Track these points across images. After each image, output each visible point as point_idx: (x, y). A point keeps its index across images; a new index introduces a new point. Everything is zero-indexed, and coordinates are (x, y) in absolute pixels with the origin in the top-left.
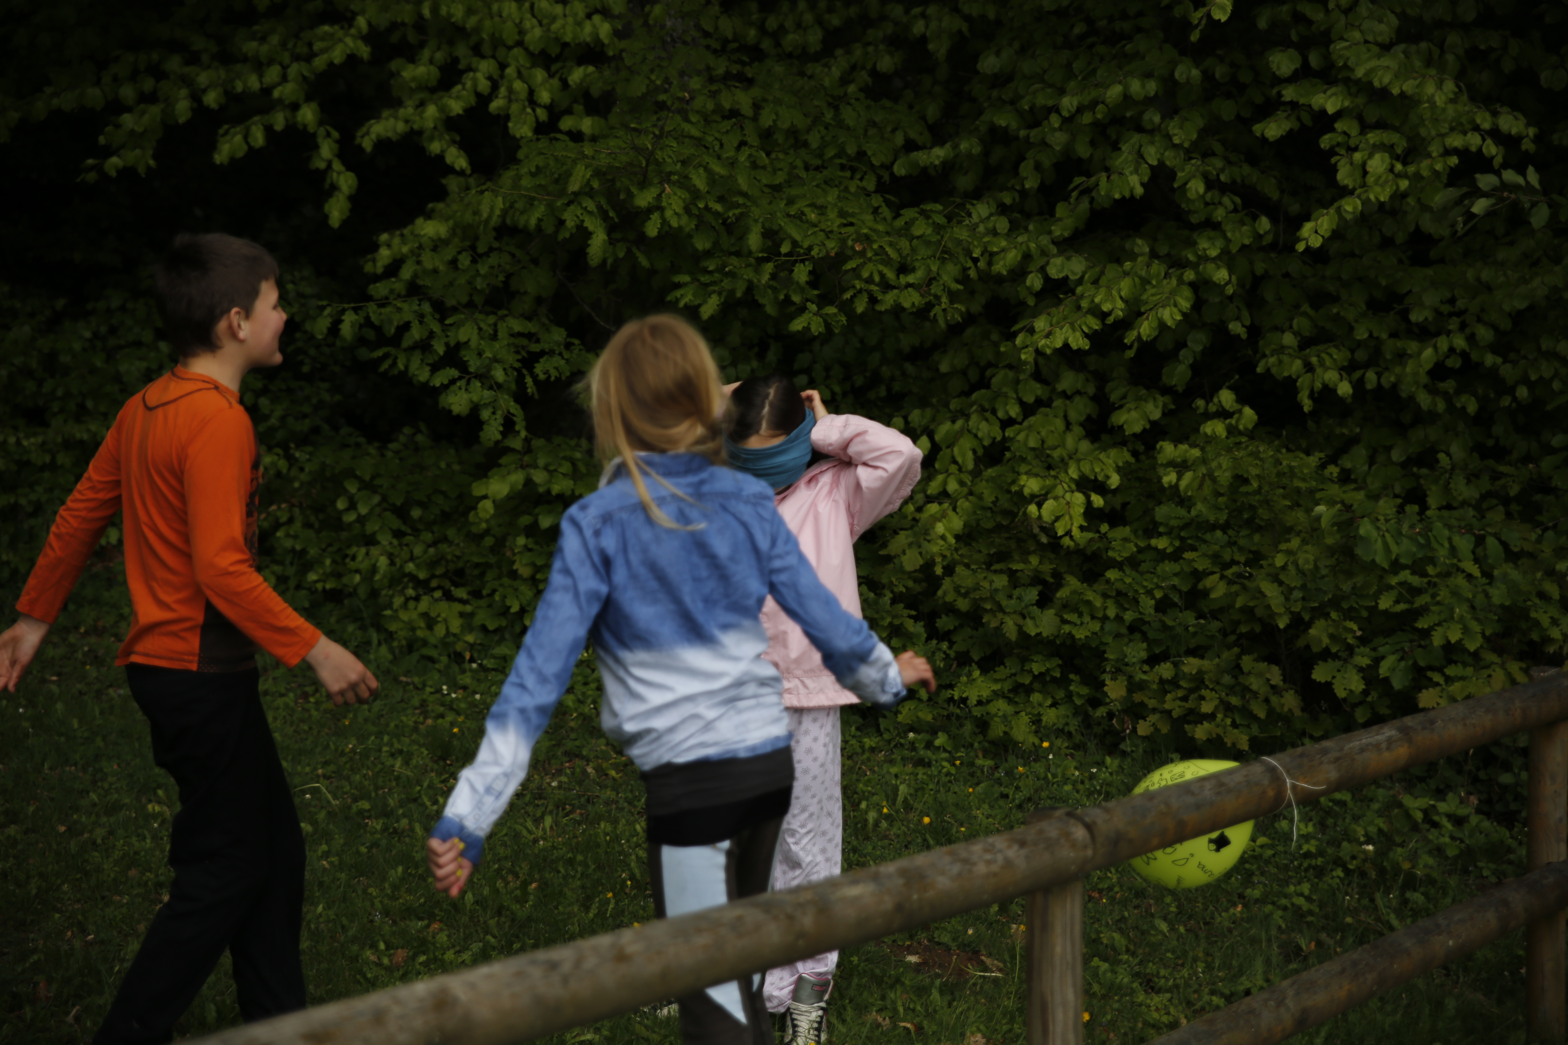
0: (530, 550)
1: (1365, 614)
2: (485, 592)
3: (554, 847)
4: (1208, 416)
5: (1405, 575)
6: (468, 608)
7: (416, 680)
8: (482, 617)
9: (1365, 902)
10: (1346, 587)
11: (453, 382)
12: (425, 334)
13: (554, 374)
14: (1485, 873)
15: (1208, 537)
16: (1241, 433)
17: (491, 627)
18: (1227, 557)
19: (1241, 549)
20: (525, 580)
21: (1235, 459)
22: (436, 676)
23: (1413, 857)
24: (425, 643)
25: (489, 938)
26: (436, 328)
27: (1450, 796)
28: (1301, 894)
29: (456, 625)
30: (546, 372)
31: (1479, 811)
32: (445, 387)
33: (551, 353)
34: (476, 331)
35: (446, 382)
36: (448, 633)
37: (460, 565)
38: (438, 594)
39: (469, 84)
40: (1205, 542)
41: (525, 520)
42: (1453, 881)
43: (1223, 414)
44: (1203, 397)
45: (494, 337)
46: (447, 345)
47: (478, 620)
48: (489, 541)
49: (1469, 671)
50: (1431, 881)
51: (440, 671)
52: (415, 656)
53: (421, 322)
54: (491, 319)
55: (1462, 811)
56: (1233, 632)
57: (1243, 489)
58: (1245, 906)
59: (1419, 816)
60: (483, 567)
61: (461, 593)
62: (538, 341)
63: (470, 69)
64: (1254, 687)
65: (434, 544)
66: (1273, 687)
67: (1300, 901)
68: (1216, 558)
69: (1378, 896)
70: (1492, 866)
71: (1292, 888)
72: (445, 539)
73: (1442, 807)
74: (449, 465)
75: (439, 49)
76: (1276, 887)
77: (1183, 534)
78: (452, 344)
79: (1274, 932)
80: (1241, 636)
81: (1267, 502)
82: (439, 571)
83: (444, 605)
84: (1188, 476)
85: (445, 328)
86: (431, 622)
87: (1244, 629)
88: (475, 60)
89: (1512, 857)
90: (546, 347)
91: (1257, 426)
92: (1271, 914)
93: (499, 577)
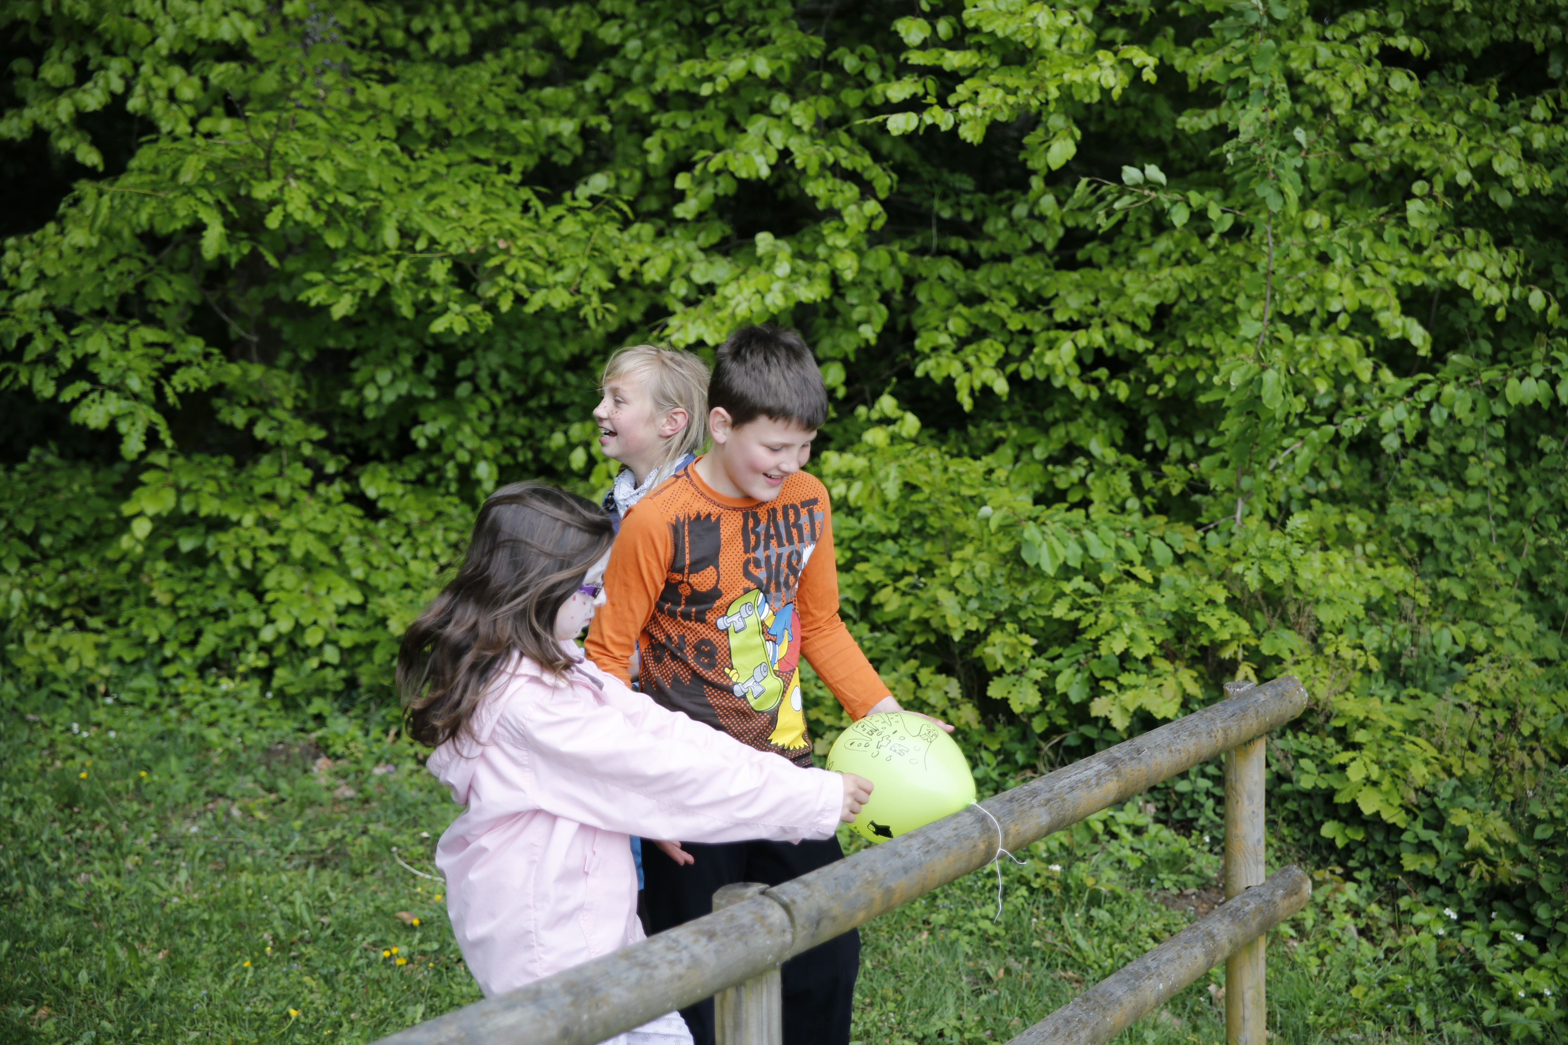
0: (170, 576)
1: (1041, 623)
2: (121, 621)
3: (189, 906)
4: (871, 423)
5: (1078, 582)
6: (103, 639)
7: (45, 718)
8: (119, 648)
9: (1051, 921)
10: (1023, 595)
11: (84, 395)
12: (50, 346)
13: (193, 385)
14: (1167, 884)
15: (879, 547)
16: (904, 440)
17: (128, 658)
18: (899, 566)
19: (912, 559)
20: (164, 608)
21: (901, 466)
22: (67, 712)
23: (1096, 872)
24: (55, 679)
25: (105, 1024)
26: (62, 338)
27: (1129, 805)
28: (986, 917)
29: (90, 658)
30: (185, 384)
31: (1157, 820)
32: (75, 402)
33: (189, 364)
34: (105, 342)
35: (77, 395)
36: (81, 667)
37: (94, 592)
38: (69, 625)
39: (101, 83)
40: (876, 552)
41: (165, 544)
42: (1137, 895)
43: (886, 421)
44: (864, 403)
45: (125, 347)
46: (74, 356)
47: (113, 652)
48: (124, 567)
49: (1143, 678)
50: (1117, 898)
51: (71, 707)
52: (44, 692)
53: (44, 334)
54: (122, 329)
55: (1140, 821)
56: (908, 643)
57: (915, 497)
58: (931, 932)
59: (1099, 828)
60: (119, 594)
61: (95, 622)
62: (173, 352)
63: (101, 67)
64: (932, 701)
65: (65, 571)
66: (951, 700)
67: (985, 924)
68: (888, 568)
69: (1064, 916)
70: (1174, 877)
71: (976, 912)
72: (77, 566)
73: (1121, 817)
74: (82, 488)
75: (66, 47)
76: (962, 912)
77: (854, 545)
78: (79, 355)
79: (961, 959)
80: (916, 647)
81: (937, 510)
82: (72, 599)
83: (77, 636)
84: (857, 486)
85: (72, 338)
86: (62, 656)
87: (919, 640)
88: (105, 59)
89: (1192, 867)
90: (183, 358)
91: (920, 431)
92: (957, 940)
93: (137, 605)
